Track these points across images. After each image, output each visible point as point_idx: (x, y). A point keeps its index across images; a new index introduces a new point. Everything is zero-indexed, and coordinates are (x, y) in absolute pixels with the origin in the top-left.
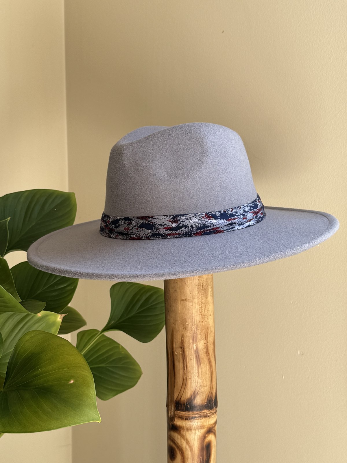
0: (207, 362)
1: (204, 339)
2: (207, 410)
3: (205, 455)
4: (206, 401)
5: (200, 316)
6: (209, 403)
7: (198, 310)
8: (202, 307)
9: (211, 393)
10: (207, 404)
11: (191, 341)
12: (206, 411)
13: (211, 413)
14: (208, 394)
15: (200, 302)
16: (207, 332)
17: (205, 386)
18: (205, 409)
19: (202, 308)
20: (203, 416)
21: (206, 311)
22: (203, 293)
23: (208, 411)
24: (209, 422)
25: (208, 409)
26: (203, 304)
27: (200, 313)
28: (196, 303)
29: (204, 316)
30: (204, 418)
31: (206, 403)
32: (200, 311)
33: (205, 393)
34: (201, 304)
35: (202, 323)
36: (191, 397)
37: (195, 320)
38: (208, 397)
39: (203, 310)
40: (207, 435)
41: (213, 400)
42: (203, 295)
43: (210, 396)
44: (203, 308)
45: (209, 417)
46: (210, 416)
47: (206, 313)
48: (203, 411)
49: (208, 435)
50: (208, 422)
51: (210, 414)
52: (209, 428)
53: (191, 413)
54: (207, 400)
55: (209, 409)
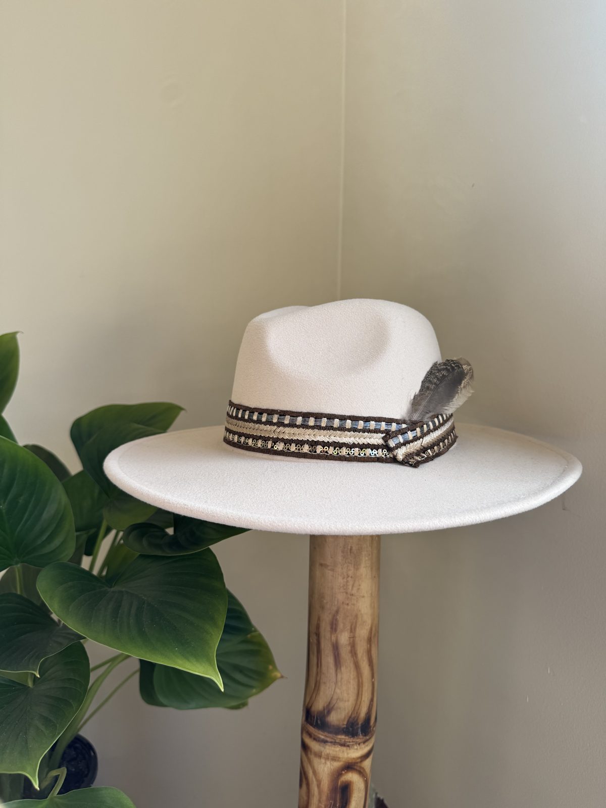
0: (352, 665)
1: (349, 631)
2: (346, 736)
3: (338, 800)
4: (345, 723)
5: (344, 594)
6: (351, 727)
7: (342, 585)
8: (347, 581)
9: (355, 713)
10: (347, 728)
11: (328, 628)
12: (343, 737)
13: (353, 742)
14: (350, 713)
15: (345, 574)
16: (354, 621)
17: (346, 701)
18: (342, 734)
19: (348, 584)
20: (338, 743)
21: (355, 589)
22: (351, 560)
23: (347, 738)
24: (348, 754)
25: (348, 736)
26: (350, 579)
27: (344, 591)
28: (338, 574)
29: (349, 596)
30: (339, 746)
31: (345, 726)
32: (345, 588)
33: (345, 710)
34: (346, 576)
35: (346, 607)
36: (324, 709)
37: (336, 599)
38: (350, 717)
39: (350, 587)
40: (343, 772)
41: (360, 723)
42: (351, 564)
43: (353, 716)
44: (351, 583)
45: (348, 746)
46: (351, 746)
47: (354, 591)
48: (339, 737)
49: (346, 773)
50: (346, 754)
51: (351, 743)
52: (349, 763)
53: (321, 733)
54: (348, 721)
55: (351, 736)
